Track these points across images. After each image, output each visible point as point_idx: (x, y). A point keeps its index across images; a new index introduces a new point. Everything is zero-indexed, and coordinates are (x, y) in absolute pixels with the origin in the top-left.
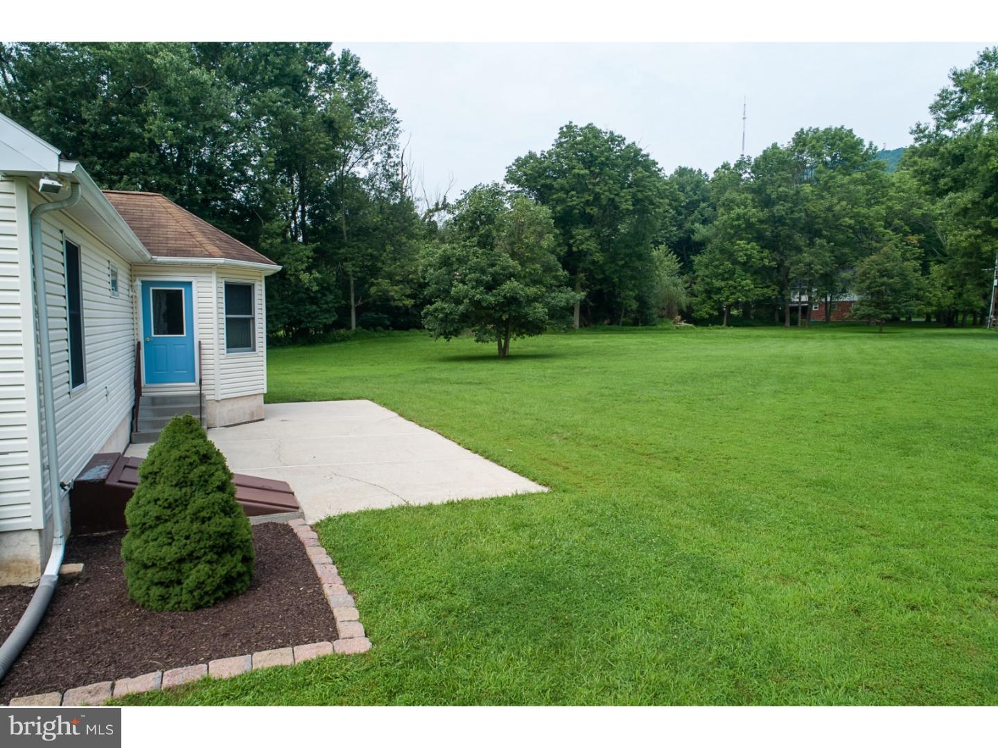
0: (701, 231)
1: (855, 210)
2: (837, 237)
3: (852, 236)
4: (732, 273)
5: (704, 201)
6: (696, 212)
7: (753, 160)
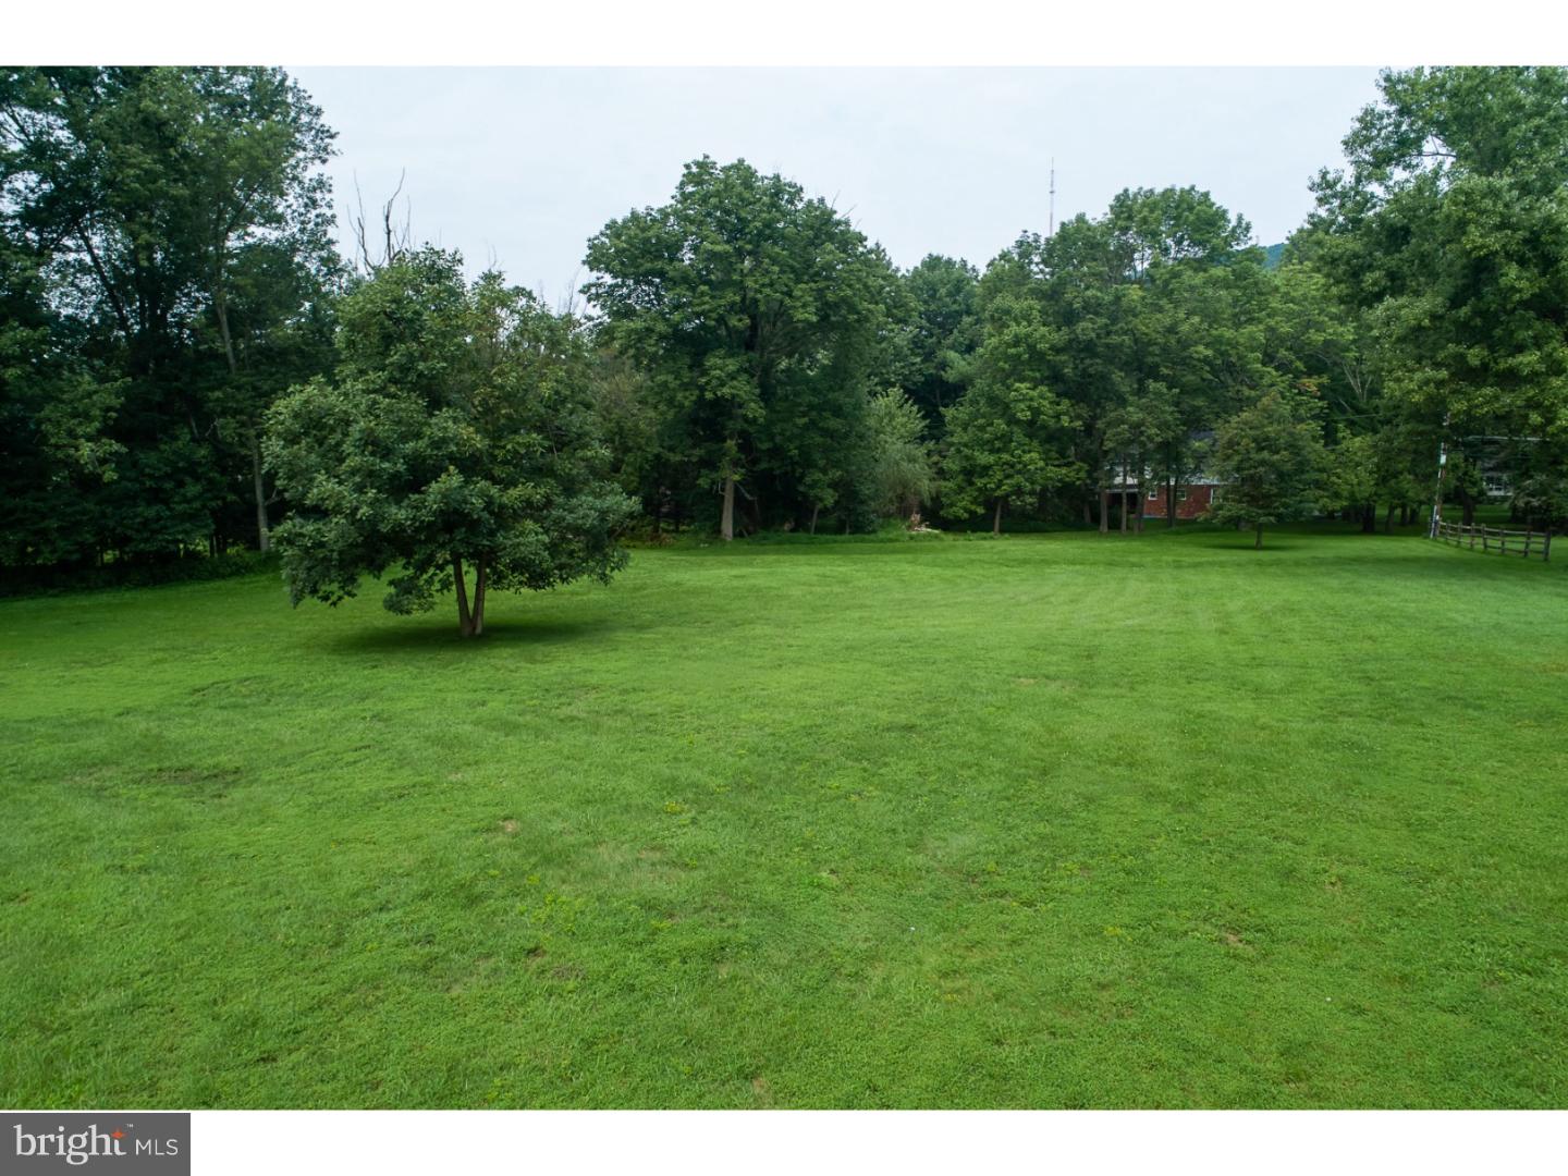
0: (958, 365)
1: (1214, 332)
2: (1184, 380)
3: (1210, 377)
4: (1006, 439)
5: (969, 313)
6: (955, 331)
7: (1042, 241)
